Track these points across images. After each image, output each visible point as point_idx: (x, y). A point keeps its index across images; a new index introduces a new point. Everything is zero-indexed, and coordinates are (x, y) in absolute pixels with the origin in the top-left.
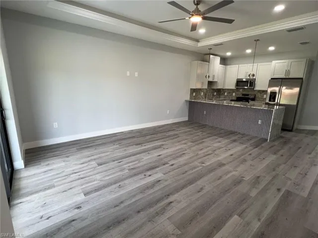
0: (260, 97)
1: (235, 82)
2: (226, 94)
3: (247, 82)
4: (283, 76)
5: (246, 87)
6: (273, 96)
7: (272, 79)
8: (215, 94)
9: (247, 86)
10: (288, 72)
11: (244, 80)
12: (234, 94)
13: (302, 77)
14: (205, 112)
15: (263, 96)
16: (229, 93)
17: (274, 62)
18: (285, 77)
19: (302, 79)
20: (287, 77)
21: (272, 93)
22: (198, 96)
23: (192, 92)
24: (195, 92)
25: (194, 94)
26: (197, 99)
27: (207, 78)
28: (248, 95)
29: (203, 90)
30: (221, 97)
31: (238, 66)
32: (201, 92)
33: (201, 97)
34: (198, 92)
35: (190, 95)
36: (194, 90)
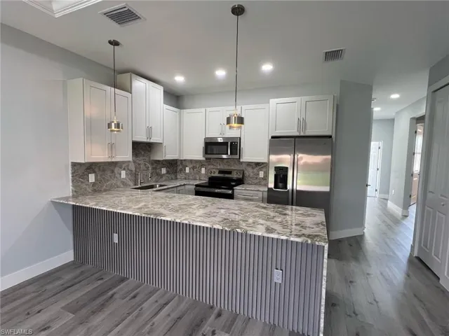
0: (252, 174)
1: (202, 145)
2: (187, 170)
3: (225, 144)
4: (294, 132)
5: (224, 156)
6: (281, 175)
7: (272, 137)
8: (164, 171)
9: (227, 154)
10: (302, 123)
11: (220, 140)
12: (203, 171)
14: (116, 236)
15: (258, 175)
16: (193, 168)
17: (273, 101)
18: (297, 134)
19: (330, 137)
20: (302, 134)
21: (278, 169)
22: (108, 181)
23: (80, 172)
24: (94, 172)
25: (92, 178)
26: (105, 191)
27: (112, 131)
28: (230, 173)
29: (124, 166)
30: (178, 177)
31: (203, 110)
32: (116, 170)
33: (119, 183)
34: (104, 170)
35: (73, 181)
36: (91, 167)
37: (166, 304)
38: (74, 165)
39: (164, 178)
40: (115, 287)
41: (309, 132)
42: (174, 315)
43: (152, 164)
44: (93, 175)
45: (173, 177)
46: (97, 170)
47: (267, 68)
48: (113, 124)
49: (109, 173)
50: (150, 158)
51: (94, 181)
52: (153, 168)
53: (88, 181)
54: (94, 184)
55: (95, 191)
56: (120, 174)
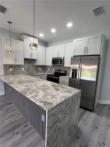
2: (49, 70)
3: (58, 60)
4: (82, 53)
8: (40, 69)
9: (59, 64)
10: (86, 49)
12: (53, 70)
13: (99, 54)
16: (51, 69)
17: (75, 41)
18: (84, 54)
20: (86, 54)
21: (73, 70)
22: (17, 71)
23: (7, 68)
24: (12, 68)
25: (11, 70)
26: (16, 74)
27: (9, 54)
28: (61, 71)
29: (23, 66)
30: (46, 72)
31: (52, 47)
32: (20, 68)
33: (21, 72)
34: (15, 68)
35: (4, 70)
36: (11, 66)
37: (13, 116)
38: (4, 65)
39: (40, 72)
40: (5, 106)
41: (89, 54)
42: (12, 121)
43: (35, 67)
44: (11, 69)
45: (44, 71)
46: (13, 67)
47: (70, 25)
48: (9, 51)
49: (17, 68)
50: (34, 64)
51: (12, 71)
52: (35, 68)
53: (10, 70)
54: (12, 72)
55: (12, 74)
56: (22, 69)
